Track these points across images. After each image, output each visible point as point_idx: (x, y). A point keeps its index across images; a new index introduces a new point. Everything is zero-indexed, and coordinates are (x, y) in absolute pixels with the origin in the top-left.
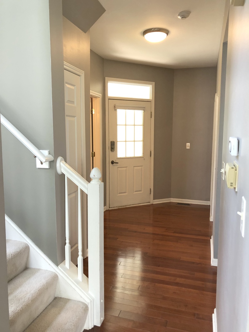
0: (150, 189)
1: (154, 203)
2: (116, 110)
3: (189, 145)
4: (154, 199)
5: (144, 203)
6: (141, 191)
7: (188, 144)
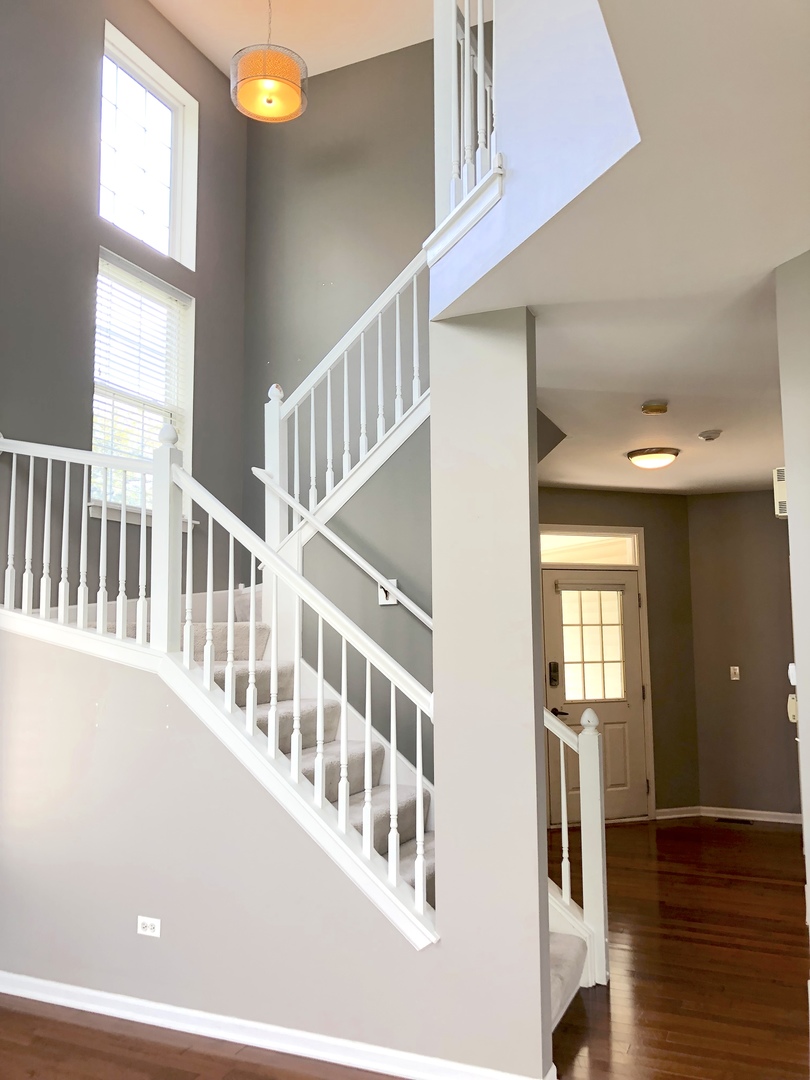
0: (648, 781)
1: (658, 818)
2: (558, 592)
3: (738, 671)
4: (657, 808)
5: (633, 817)
6: (624, 785)
7: (735, 671)
